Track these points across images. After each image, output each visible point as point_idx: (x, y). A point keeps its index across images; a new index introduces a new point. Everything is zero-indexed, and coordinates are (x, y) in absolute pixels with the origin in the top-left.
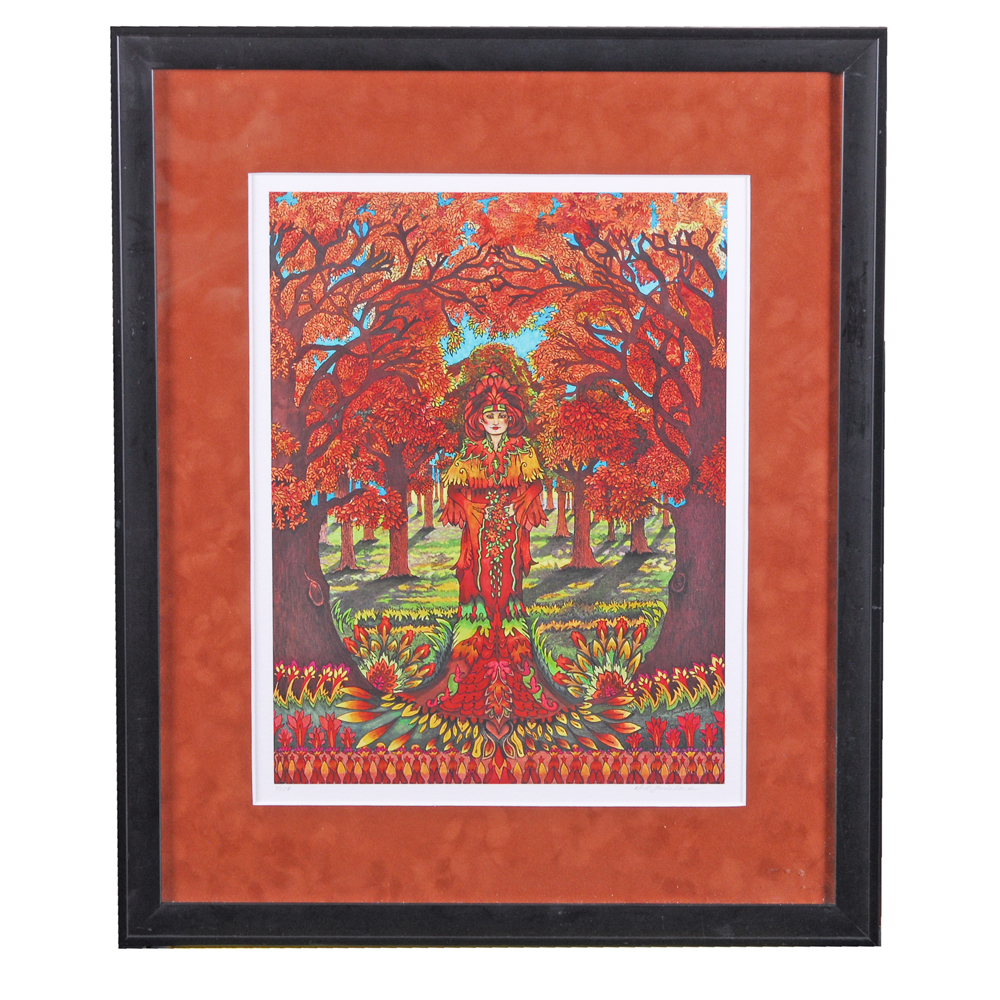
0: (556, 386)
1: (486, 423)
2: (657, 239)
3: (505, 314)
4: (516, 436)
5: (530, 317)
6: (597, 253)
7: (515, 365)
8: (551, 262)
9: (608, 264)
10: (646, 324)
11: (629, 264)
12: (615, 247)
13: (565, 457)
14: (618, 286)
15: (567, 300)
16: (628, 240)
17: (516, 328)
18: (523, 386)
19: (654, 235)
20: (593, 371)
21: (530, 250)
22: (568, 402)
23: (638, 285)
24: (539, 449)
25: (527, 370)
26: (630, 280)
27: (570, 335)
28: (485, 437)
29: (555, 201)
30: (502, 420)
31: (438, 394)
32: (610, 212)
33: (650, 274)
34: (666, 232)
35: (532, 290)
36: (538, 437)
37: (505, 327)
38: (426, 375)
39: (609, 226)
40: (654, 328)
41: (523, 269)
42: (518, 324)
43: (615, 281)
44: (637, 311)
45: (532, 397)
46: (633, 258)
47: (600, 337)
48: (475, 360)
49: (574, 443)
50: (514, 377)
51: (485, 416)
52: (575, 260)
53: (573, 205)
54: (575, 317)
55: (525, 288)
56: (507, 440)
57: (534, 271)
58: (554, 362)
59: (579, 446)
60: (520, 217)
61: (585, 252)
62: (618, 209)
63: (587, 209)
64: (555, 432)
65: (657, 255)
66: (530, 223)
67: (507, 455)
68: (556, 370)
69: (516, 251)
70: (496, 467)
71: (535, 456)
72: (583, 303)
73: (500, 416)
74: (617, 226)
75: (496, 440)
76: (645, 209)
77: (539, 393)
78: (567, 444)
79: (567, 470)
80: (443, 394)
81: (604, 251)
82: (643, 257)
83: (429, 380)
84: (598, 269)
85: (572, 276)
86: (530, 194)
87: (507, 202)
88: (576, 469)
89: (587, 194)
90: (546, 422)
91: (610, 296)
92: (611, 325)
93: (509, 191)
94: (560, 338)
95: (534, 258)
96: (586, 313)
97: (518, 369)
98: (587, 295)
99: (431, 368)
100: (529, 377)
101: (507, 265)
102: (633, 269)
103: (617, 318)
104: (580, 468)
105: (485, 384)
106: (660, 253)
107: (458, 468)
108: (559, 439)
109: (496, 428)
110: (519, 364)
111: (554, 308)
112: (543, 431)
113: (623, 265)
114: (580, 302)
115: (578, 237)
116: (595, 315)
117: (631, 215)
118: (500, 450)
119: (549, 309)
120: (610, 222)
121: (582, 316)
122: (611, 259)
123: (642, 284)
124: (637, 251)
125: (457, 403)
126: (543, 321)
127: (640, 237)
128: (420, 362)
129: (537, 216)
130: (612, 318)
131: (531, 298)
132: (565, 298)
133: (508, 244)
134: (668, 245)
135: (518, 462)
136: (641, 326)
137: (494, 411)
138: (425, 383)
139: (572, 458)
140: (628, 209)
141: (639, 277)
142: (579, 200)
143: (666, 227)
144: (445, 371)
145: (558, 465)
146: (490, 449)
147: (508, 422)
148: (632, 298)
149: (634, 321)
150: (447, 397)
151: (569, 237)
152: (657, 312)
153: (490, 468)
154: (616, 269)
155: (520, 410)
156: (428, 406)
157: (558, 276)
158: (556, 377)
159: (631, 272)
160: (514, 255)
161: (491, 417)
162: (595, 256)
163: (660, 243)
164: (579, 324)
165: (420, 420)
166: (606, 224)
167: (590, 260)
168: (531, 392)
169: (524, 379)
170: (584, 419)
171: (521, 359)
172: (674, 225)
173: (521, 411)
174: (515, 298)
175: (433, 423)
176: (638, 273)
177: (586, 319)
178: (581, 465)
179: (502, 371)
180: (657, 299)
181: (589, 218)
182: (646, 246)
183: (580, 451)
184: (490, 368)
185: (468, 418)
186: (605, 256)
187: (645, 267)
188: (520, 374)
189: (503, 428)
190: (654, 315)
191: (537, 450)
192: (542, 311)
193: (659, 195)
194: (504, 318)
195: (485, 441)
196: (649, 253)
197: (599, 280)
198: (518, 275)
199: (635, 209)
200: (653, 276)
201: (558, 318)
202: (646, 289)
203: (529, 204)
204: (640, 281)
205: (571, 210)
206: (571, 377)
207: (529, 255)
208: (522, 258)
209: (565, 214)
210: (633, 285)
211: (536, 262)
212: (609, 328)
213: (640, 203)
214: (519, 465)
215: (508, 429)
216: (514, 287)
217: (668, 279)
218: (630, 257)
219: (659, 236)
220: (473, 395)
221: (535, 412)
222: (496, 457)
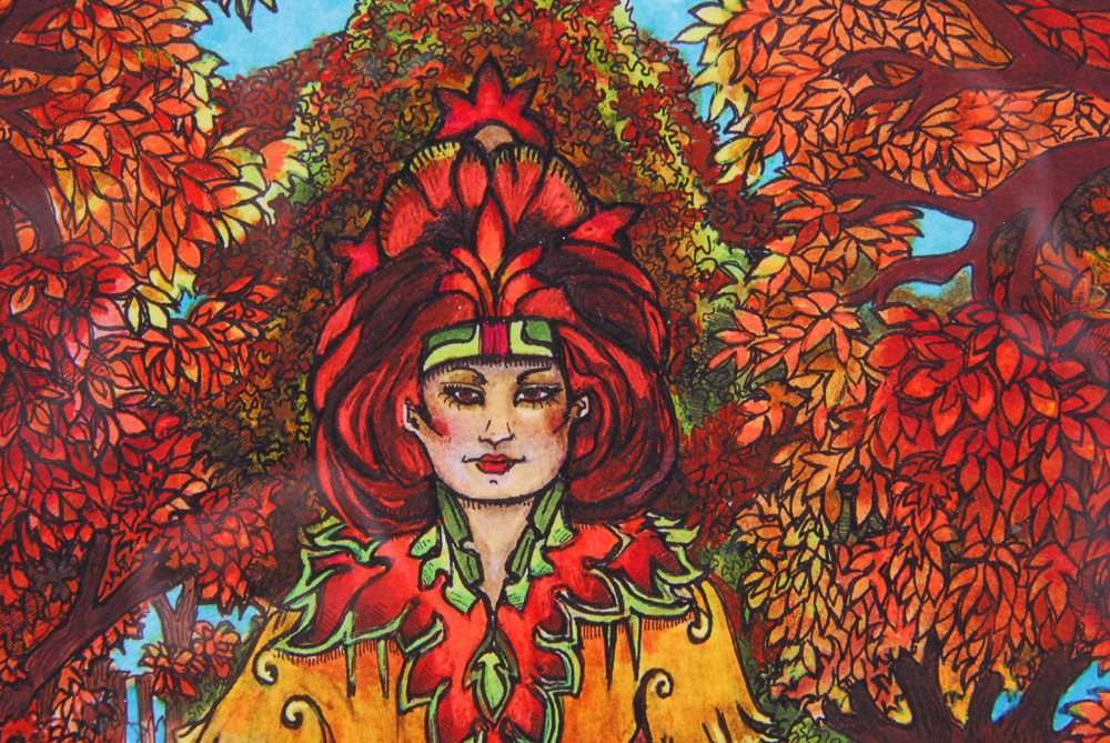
0: (860, 219)
1: (440, 429)
4: (610, 512)
7: (621, 85)
13: (895, 641)
18: (665, 211)
20: (1070, 131)
22: (923, 313)
24: (744, 592)
25: (687, 116)
28: (434, 518)
30: (532, 415)
31: (164, 253)
36: (748, 521)
38: (97, 138)
45: (715, 281)
48: (381, 51)
49: (954, 561)
50: (610, 158)
51: (433, 394)
56: (559, 533)
58: (846, 70)
59: (977, 577)
64: (846, 488)
67: (559, 627)
68: (858, 117)
70: (495, 691)
71: (721, 634)
73: (525, 393)
75: (495, 535)
77: (755, 257)
78: (912, 564)
79: (904, 716)
80: (192, 255)
83: (114, 166)
88: (960, 712)
90: (791, 432)
97: (636, 104)
99: (127, 101)
100: (702, 158)
104: (981, 706)
105: (439, 193)
107: (275, 696)
108: (866, 536)
109: (495, 463)
110: (642, 76)
112: (774, 483)
118: (518, 591)
125: (271, 308)
128: (64, 63)
135: (622, 668)
137: (486, 357)
138: (87, 186)
139: (935, 644)
144: (205, 119)
145: (856, 690)
146: (458, 592)
147: (568, 428)
150: (216, 268)
153: (461, 702)
155: (641, 352)
156: (107, 320)
158: (862, 160)
161: (470, 396)
165: (61, 406)
168: (707, 245)
169: (670, 170)
170: (1015, 413)
171: (652, 48)
173: (649, 364)
175: (133, 425)
178: (989, 686)
179: (540, 120)
183: (988, 604)
184: (471, 97)
185: (335, 400)
188: (645, 137)
189: (538, 464)
191: (735, 600)
195: (430, 537)
206: (944, 162)
214: (625, 684)
215: (567, 472)
220: (363, 259)
221: (728, 371)
222: (495, 638)
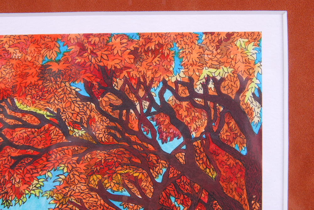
2: (181, 88)
3: (7, 178)
5: (35, 182)
6: (111, 105)
8: (58, 116)
9: (124, 118)
10: (170, 189)
11: (148, 118)
12: (132, 97)
14: (137, 144)
15: (78, 162)
16: (148, 89)
17: (19, 195)
19: (177, 82)
21: (33, 103)
23: (160, 142)
26: (149, 136)
27: (81, 202)
29: (62, 44)
32: (126, 56)
33: (173, 129)
34: (191, 79)
35: (37, 150)
37: (7, 193)
39: (125, 73)
40: (179, 192)
41: (26, 125)
42: (21, 189)
43: (133, 138)
44: (158, 173)
46: (153, 110)
47: (117, 204)
52: (85, 113)
53: (83, 49)
54: (88, 183)
55: (29, 147)
57: (39, 127)
60: (22, 63)
61: (97, 105)
62: (135, 53)
63: (99, 53)
65: (181, 106)
66: (33, 70)
69: (18, 104)
72: (96, 164)
74: (134, 73)
76: (166, 52)
81: (119, 102)
82: (165, 108)
84: (112, 124)
85: (82, 132)
86: (32, 36)
87: (6, 46)
89: (99, 35)
91: (127, 156)
92: (129, 190)
93: (9, 34)
94: (71, 206)
95: (38, 112)
96: (99, 176)
98: (100, 155)
101: (8, 121)
102: (154, 123)
103: (136, 182)
106: (185, 104)
111: (63, 169)
113: (142, 118)
114: (92, 163)
115: (89, 87)
116: (111, 178)
117: (150, 59)
119: (57, 173)
120: (126, 68)
121: (95, 179)
122: (128, 113)
123: (165, 141)
124: (157, 100)
126: (49, 186)
127: (161, 85)
129: (40, 62)
130: (130, 181)
131: (35, 159)
132: (75, 158)
133: (8, 96)
134: (193, 94)
136: (164, 190)
140: (146, 52)
141: (161, 133)
142: (89, 42)
143: (191, 73)
148: (153, 158)
149: (155, 184)
151: (79, 87)
152: (183, 174)
154: (134, 124)
157: (66, 133)
159: (151, 127)
160: (16, 109)
162: (108, 109)
163: (184, 92)
164: (91, 189)
166: (121, 70)
167: (103, 113)
172: (200, 71)
174: (18, 159)
176: (160, 129)
177: (100, 183)
180: (181, 158)
181: (101, 64)
182: (168, 96)
186: (121, 108)
187: (167, 121)
190: (179, 177)
192: (49, 174)
193: (182, 35)
194: (5, 182)
196: (172, 104)
197: (115, 137)
198: (20, 133)
199: (155, 52)
200: (177, 132)
201: (68, 182)
202: (169, 147)
203: (32, 48)
204: (161, 138)
205: (80, 55)
207: (32, 109)
208: (24, 113)
209: (74, 59)
210: (153, 142)
211: (41, 117)
212: (126, 193)
213: (160, 45)
216: (17, 147)
217: (194, 135)
218: (149, 109)
219: (183, 84)
